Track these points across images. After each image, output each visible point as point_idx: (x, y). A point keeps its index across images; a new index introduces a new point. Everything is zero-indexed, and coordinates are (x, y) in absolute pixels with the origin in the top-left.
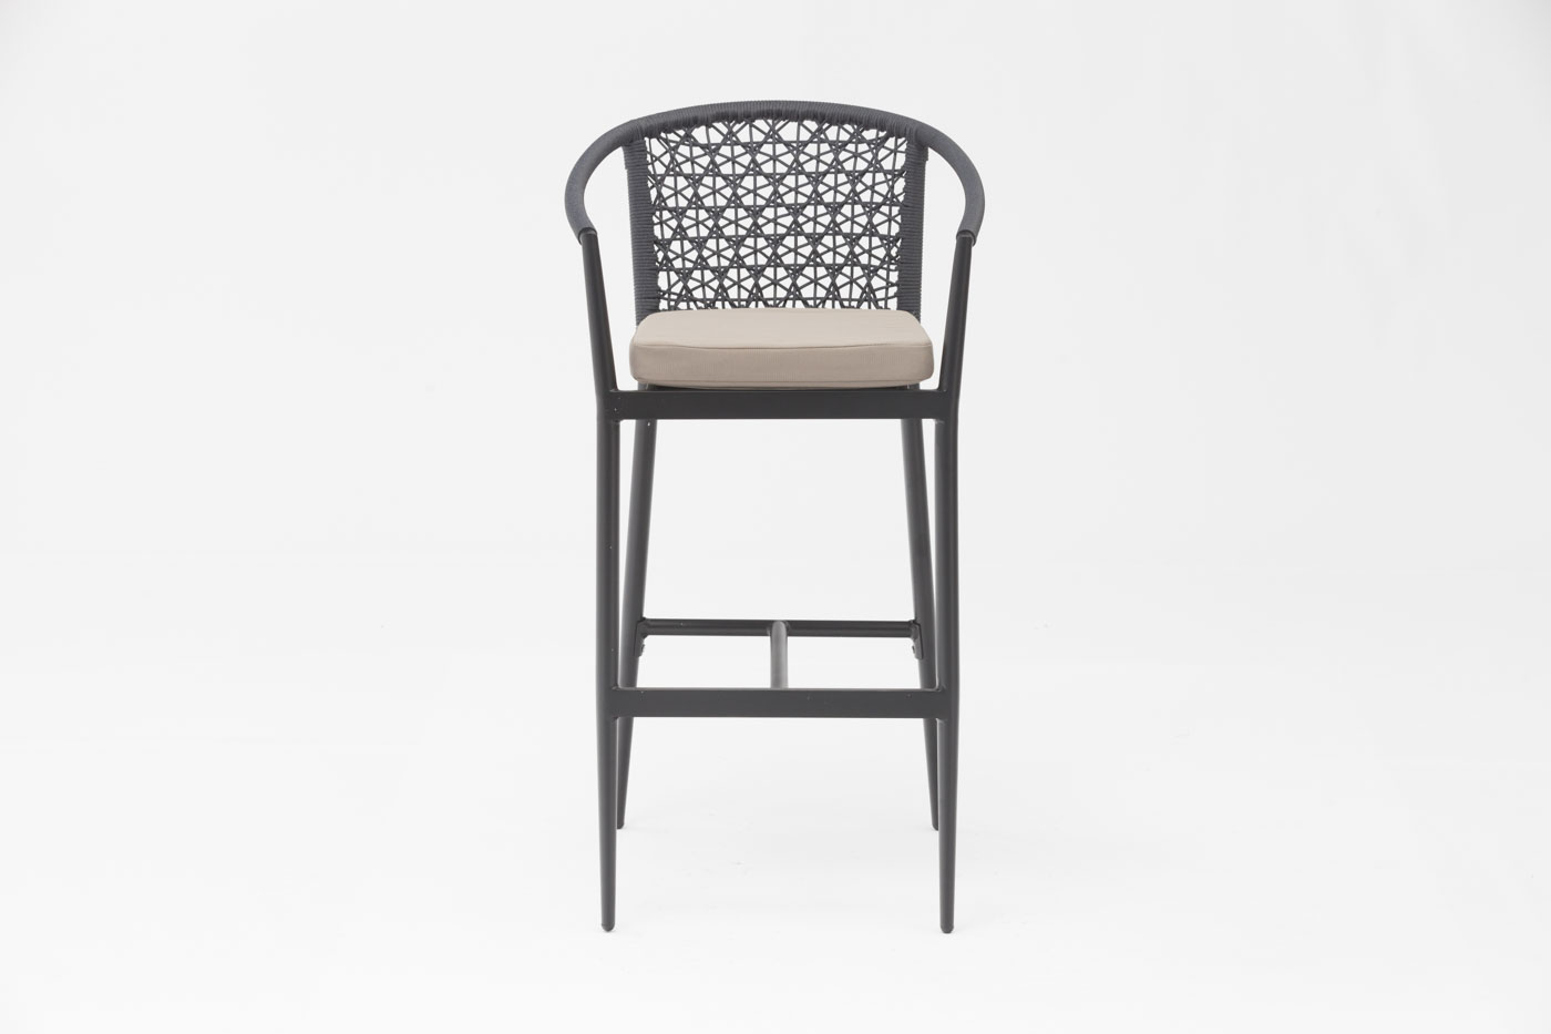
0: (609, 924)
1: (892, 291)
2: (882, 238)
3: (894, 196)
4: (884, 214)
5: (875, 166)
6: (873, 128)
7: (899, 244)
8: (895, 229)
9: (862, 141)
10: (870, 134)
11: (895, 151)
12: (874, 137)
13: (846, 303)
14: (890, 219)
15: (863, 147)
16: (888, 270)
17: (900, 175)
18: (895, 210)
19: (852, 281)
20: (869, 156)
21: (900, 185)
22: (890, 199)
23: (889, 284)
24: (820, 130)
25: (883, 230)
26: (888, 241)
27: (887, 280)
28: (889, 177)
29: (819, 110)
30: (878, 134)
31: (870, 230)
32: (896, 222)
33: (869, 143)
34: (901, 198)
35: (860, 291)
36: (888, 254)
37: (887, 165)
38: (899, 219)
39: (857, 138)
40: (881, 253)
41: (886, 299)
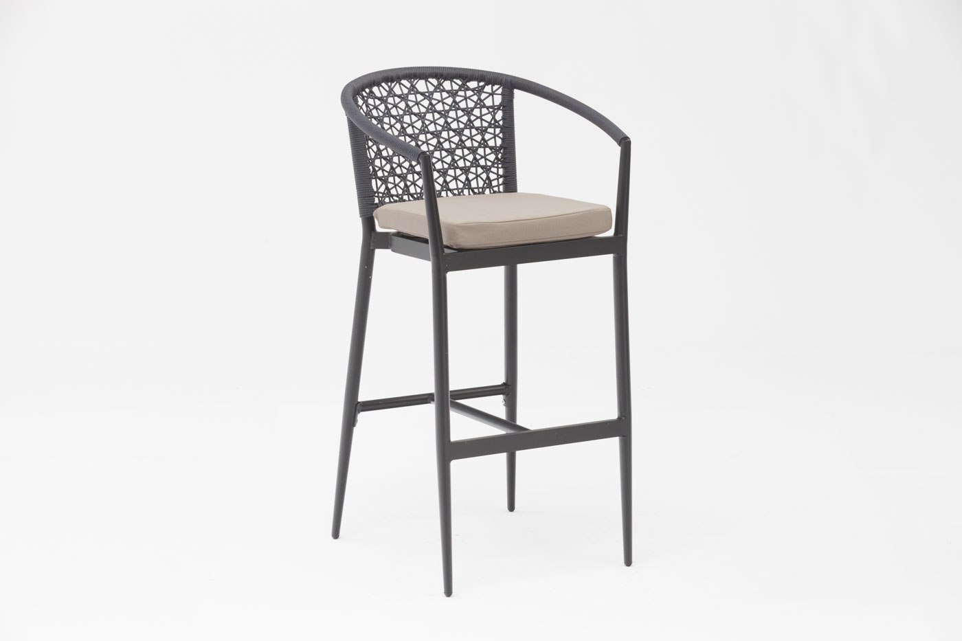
0: (448, 592)
1: (501, 180)
2: (491, 148)
3: (496, 121)
4: (491, 134)
5: (480, 104)
6: (475, 80)
7: (502, 151)
8: (499, 142)
9: (468, 89)
10: (473, 84)
11: (492, 94)
12: (476, 86)
13: (476, 191)
14: (495, 136)
15: (469, 93)
16: (498, 168)
17: (499, 109)
18: (498, 130)
19: (477, 176)
20: (475, 98)
21: (499, 115)
22: (493, 124)
23: (499, 176)
24: (440, 84)
25: (491, 143)
26: (495, 150)
27: (497, 174)
28: (491, 110)
29: (439, 71)
30: (478, 84)
31: (484, 144)
32: (500, 137)
33: (473, 90)
34: (501, 123)
35: (483, 182)
36: (497, 158)
37: (488, 102)
38: (501, 135)
39: (464, 87)
40: (492, 157)
41: (498, 186)
